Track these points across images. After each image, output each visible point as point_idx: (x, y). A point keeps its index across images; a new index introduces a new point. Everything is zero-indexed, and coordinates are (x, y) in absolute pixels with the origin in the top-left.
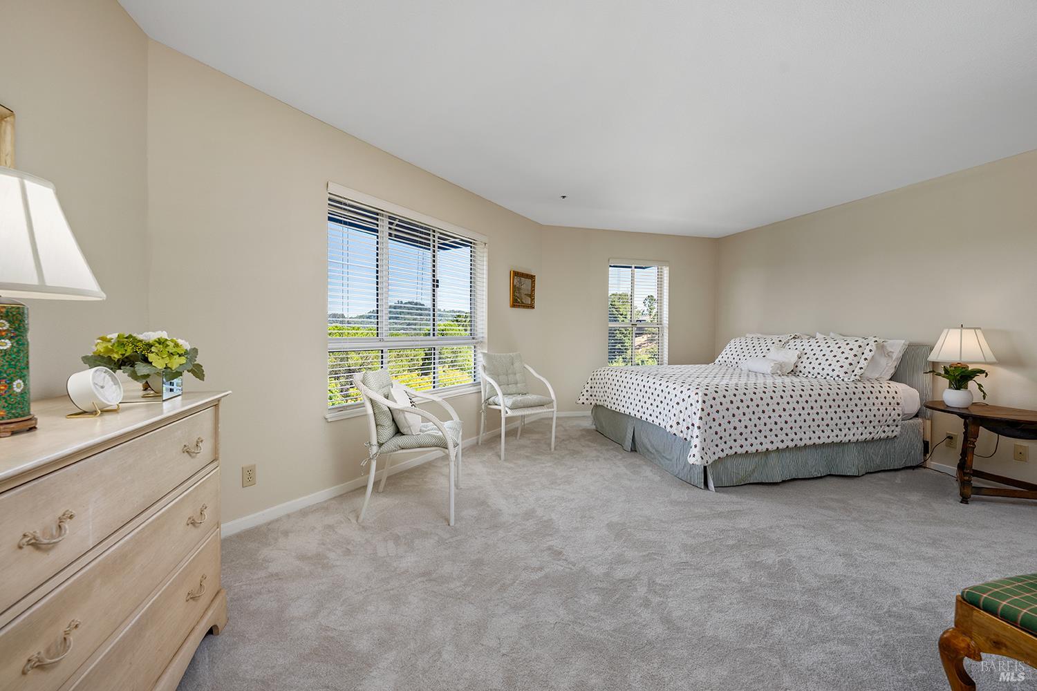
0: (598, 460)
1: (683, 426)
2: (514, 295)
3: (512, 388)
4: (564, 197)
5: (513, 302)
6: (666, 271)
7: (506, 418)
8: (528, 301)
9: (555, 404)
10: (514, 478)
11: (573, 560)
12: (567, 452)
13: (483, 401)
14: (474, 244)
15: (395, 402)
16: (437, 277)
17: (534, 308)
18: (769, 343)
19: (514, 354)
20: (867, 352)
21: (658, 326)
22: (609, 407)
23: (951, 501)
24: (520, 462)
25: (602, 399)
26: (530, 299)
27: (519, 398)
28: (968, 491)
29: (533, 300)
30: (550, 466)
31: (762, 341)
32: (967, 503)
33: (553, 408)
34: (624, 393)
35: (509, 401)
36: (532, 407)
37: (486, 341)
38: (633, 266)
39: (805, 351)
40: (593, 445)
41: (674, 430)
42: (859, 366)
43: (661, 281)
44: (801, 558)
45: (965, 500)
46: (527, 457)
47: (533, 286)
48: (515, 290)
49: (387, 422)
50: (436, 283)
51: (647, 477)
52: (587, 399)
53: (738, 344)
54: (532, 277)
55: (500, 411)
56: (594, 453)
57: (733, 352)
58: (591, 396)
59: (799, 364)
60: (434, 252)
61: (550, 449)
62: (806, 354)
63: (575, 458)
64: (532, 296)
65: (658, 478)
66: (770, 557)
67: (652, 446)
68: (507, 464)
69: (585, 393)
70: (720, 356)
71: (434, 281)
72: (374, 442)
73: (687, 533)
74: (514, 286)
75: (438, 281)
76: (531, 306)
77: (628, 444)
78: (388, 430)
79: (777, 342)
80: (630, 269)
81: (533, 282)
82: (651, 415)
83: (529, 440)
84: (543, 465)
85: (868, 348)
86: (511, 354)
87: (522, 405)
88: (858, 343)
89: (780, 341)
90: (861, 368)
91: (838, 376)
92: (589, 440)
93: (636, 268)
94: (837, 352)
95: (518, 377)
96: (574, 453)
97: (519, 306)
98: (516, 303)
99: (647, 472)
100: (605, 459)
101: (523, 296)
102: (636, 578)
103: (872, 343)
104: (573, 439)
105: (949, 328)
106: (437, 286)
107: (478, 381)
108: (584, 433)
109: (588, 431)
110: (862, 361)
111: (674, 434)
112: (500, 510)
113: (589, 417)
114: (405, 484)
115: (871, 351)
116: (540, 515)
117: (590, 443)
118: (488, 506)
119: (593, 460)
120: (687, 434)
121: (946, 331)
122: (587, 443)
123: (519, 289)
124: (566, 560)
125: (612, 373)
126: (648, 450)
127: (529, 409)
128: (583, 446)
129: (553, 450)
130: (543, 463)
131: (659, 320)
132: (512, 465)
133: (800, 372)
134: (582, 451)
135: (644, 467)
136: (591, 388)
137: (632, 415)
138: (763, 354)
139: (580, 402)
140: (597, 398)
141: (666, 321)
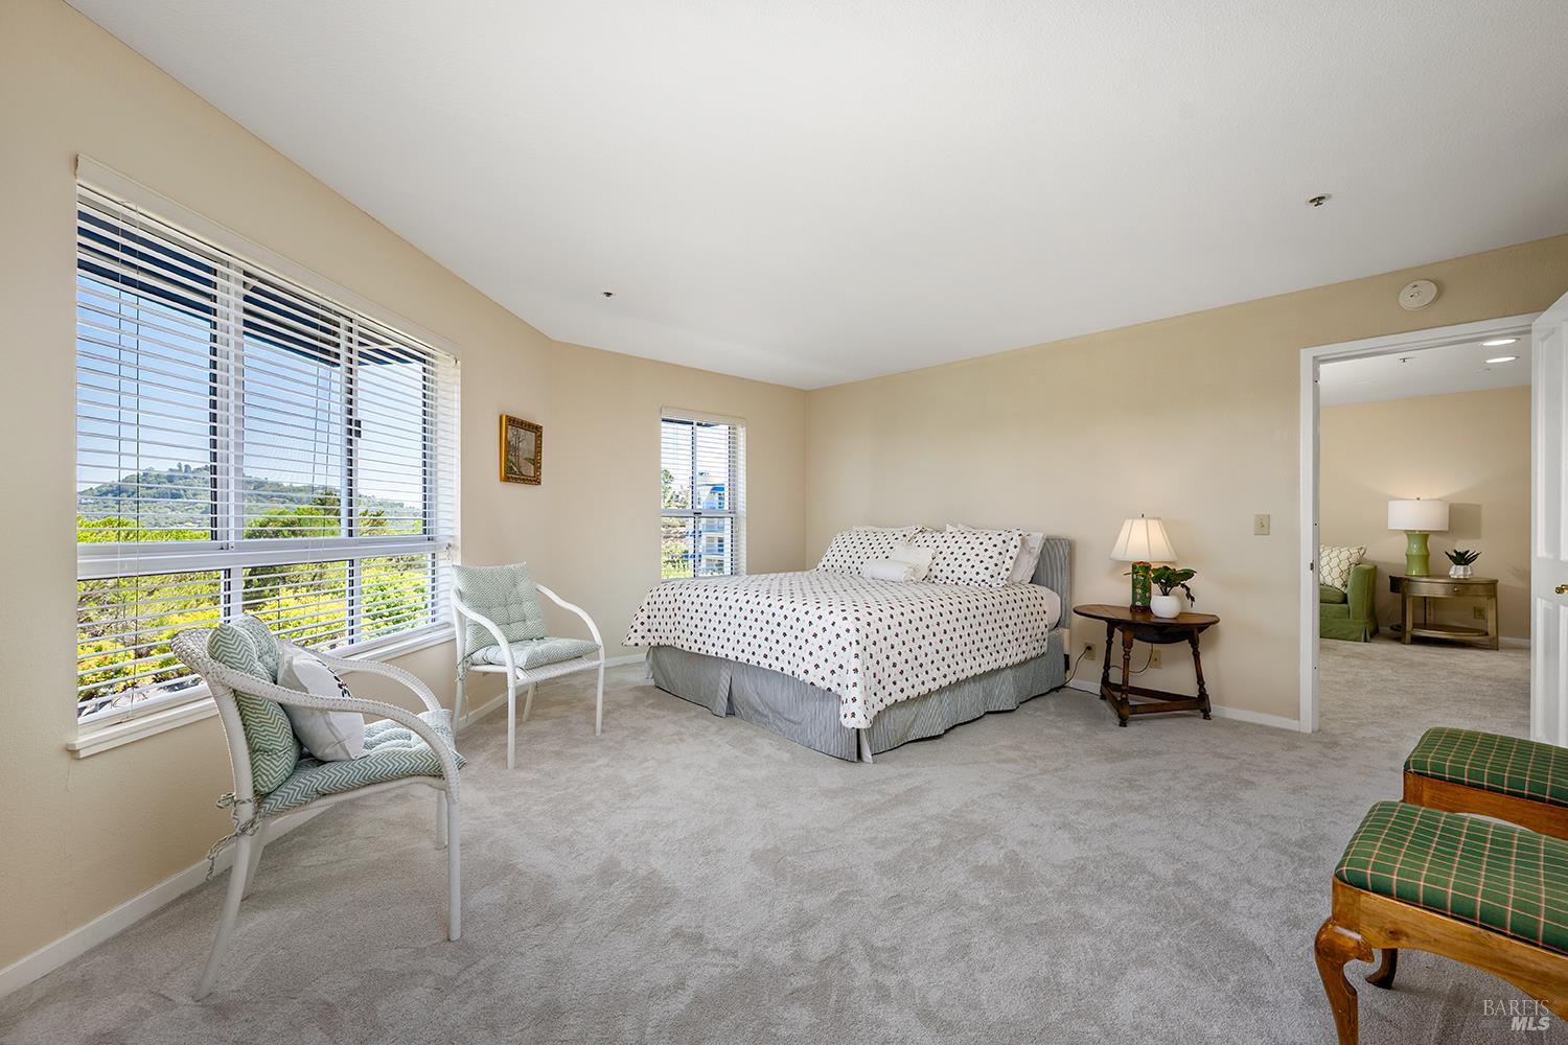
0: (682, 740)
1: (825, 670)
2: (507, 460)
3: (518, 630)
4: (609, 294)
5: (506, 473)
6: (741, 433)
7: (517, 689)
8: (530, 471)
9: (602, 652)
10: (549, 800)
11: (728, 946)
12: (626, 733)
13: (459, 661)
14: (433, 356)
15: (305, 689)
16: (358, 415)
17: (539, 483)
18: (891, 539)
19: (518, 566)
20: (1011, 548)
21: (731, 515)
22: (686, 648)
23: (1111, 726)
24: (547, 766)
25: (671, 636)
26: (532, 467)
27: (538, 647)
28: (1125, 711)
29: (538, 468)
30: (608, 765)
31: (880, 536)
32: (1125, 726)
33: (598, 658)
34: (715, 624)
35: (522, 655)
36: (562, 661)
37: (458, 544)
38: (695, 422)
39: (940, 549)
40: (661, 713)
41: (809, 679)
42: (1005, 566)
43: (734, 448)
44: (1024, 843)
45: (1123, 724)
46: (558, 754)
47: (538, 447)
48: (509, 450)
49: (283, 742)
50: (354, 429)
51: (769, 756)
52: (643, 637)
53: (847, 538)
54: (537, 430)
55: (506, 674)
56: (671, 729)
57: (844, 552)
58: (649, 631)
59: (934, 567)
60: (351, 371)
61: (595, 732)
62: (941, 553)
63: (643, 741)
64: (536, 462)
65: (786, 756)
66: (990, 854)
67: (766, 704)
68: (522, 774)
69: (638, 626)
70: (824, 559)
71: (350, 422)
72: (247, 792)
73: (871, 841)
74: (508, 443)
75: (358, 423)
76: (536, 481)
77: (722, 704)
78: (286, 757)
79: (901, 537)
80: (690, 427)
81: (539, 437)
82: (766, 656)
83: (547, 719)
84: (592, 765)
85: (1013, 543)
86: (512, 566)
87: (545, 661)
88: (1002, 538)
89: (905, 536)
90: (1007, 570)
91: (984, 581)
92: (651, 706)
93: (698, 425)
94: (979, 549)
95: (527, 607)
96: (639, 733)
97: (516, 480)
98: (511, 474)
99: (766, 746)
100: (692, 735)
101: (522, 462)
102: (844, 948)
103: (1016, 537)
104: (624, 707)
105: (1133, 518)
106: (358, 434)
107: (442, 619)
108: (638, 694)
109: (643, 689)
110: (1007, 560)
111: (812, 684)
112: (549, 876)
113: (640, 664)
114: (305, 863)
115: (1016, 547)
116: (630, 868)
117: (657, 712)
118: (520, 873)
119: (674, 741)
120: (831, 681)
121: (1128, 523)
122: (650, 710)
123: (516, 449)
124: (716, 950)
125: (689, 592)
126: (757, 711)
127: (557, 666)
128: (648, 718)
129: (598, 733)
130: (592, 761)
131: (732, 506)
132: (531, 776)
133: (936, 577)
134: (650, 728)
135: (758, 740)
136: (649, 617)
137: (732, 657)
138: (885, 555)
139: (632, 642)
140: (660, 633)
141: (742, 507)
